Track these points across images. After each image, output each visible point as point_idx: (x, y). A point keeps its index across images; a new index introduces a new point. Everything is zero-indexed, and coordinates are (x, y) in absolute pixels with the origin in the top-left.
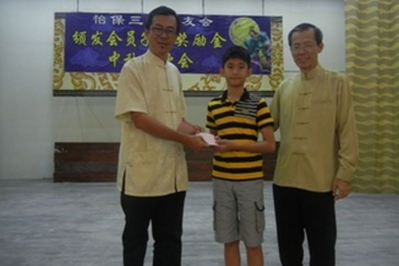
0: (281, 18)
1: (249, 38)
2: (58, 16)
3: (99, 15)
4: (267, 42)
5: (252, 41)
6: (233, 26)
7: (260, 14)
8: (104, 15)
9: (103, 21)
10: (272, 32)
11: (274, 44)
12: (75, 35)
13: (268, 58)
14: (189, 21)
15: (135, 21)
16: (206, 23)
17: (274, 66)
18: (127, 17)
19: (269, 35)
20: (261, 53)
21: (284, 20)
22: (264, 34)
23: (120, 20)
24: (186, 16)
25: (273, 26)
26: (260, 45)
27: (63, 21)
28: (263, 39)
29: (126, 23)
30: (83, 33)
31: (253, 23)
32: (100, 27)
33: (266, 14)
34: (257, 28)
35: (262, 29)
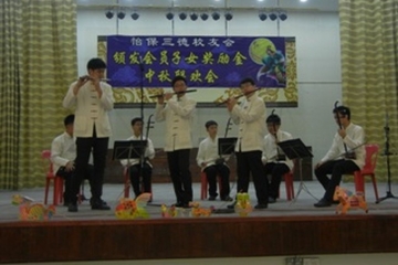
0: (294, 38)
1: (266, 56)
2: (101, 39)
3: (136, 37)
4: (283, 60)
5: (270, 59)
6: (252, 46)
7: (276, 35)
8: (141, 37)
9: (139, 43)
10: (287, 51)
11: (289, 61)
12: (116, 56)
13: (284, 73)
14: (214, 42)
15: (167, 42)
16: (229, 43)
17: (289, 81)
18: (160, 39)
19: (284, 53)
20: (277, 69)
21: (297, 40)
22: (279, 52)
23: (154, 42)
24: (211, 38)
25: (288, 46)
26: (276, 62)
27: (105, 43)
28: (279, 57)
29: (159, 44)
30: (123, 53)
31: (270, 43)
32: (137, 48)
33: (281, 35)
34: (273, 48)
35: (277, 48)
